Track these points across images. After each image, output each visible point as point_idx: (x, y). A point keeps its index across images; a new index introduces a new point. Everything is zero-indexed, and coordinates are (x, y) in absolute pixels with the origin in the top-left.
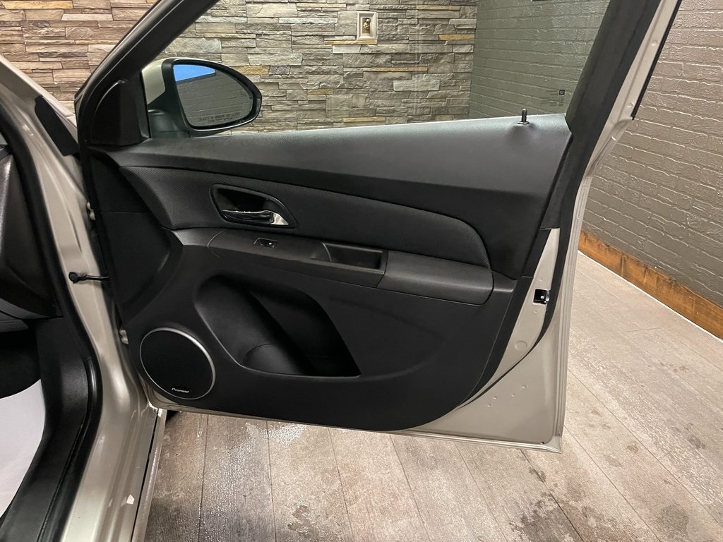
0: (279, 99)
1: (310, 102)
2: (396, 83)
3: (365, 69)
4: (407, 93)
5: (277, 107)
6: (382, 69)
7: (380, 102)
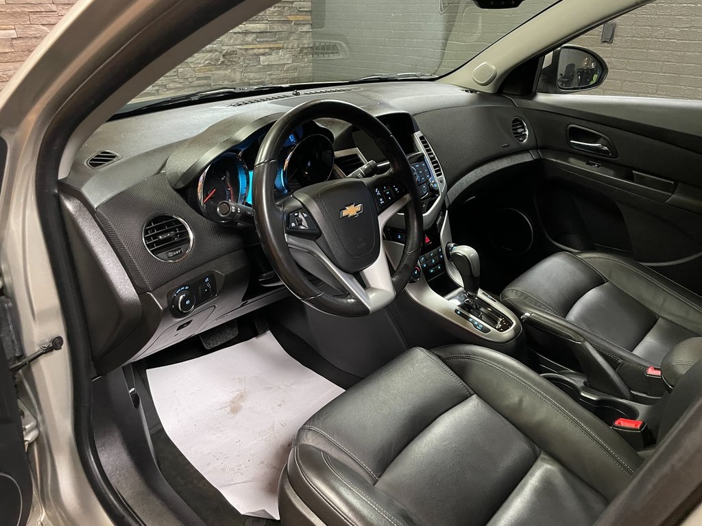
0: (172, 78)
1: (198, 79)
2: (262, 58)
3: (238, 47)
4: (270, 66)
5: (172, 85)
6: (251, 47)
7: (252, 75)
